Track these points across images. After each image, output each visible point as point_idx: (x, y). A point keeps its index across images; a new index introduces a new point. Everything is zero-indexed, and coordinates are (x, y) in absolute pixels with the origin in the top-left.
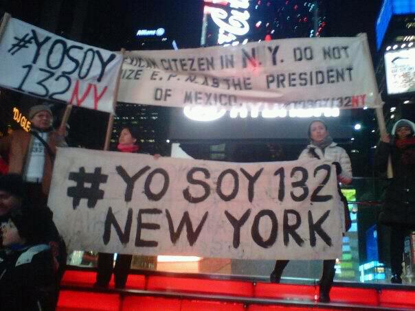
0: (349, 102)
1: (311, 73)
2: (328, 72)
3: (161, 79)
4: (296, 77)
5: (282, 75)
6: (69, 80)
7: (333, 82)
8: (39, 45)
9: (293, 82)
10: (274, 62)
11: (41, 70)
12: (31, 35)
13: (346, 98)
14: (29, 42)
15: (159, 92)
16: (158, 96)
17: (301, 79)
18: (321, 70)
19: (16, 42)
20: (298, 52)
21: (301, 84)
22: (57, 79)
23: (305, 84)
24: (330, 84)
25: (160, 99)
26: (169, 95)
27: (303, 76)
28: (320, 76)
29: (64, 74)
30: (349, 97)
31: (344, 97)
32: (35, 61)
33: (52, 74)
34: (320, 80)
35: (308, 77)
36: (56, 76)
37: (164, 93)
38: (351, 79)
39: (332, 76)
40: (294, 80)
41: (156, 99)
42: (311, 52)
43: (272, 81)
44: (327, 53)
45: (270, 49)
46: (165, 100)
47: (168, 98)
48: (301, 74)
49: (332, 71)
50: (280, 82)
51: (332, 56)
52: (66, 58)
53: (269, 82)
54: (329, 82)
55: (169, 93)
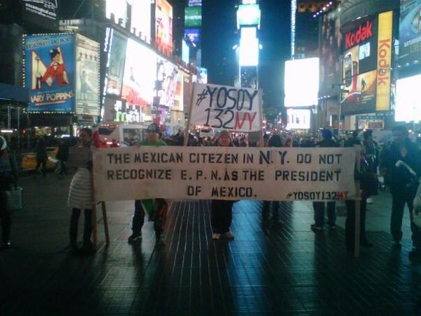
0: (335, 196)
1: (308, 173)
2: (321, 173)
3: (190, 178)
4: (297, 174)
5: (287, 172)
6: (232, 112)
7: (323, 180)
8: (212, 94)
9: (294, 178)
10: (282, 162)
11: (215, 110)
12: (206, 89)
13: (333, 193)
14: (206, 94)
15: (191, 189)
16: (191, 192)
17: (300, 176)
18: (316, 171)
19: (199, 97)
20: (300, 157)
21: (300, 180)
22: (226, 113)
23: (303, 180)
24: (322, 182)
25: (192, 194)
26: (200, 191)
27: (302, 174)
28: (314, 175)
29: (229, 109)
30: (335, 193)
31: (331, 192)
32: (211, 106)
33: (222, 111)
34: (314, 178)
35: (305, 175)
36: (224, 112)
37: (195, 190)
38: (338, 180)
39: (324, 176)
40: (295, 176)
41: (189, 194)
42: (310, 157)
43: (279, 175)
44: (322, 159)
45: (280, 153)
46: (197, 194)
47: (198, 193)
48: (300, 173)
49: (324, 172)
50: (285, 177)
51: (326, 162)
52: (227, 98)
53: (277, 175)
54: (320, 180)
55: (199, 189)
